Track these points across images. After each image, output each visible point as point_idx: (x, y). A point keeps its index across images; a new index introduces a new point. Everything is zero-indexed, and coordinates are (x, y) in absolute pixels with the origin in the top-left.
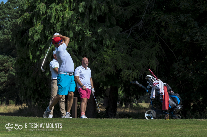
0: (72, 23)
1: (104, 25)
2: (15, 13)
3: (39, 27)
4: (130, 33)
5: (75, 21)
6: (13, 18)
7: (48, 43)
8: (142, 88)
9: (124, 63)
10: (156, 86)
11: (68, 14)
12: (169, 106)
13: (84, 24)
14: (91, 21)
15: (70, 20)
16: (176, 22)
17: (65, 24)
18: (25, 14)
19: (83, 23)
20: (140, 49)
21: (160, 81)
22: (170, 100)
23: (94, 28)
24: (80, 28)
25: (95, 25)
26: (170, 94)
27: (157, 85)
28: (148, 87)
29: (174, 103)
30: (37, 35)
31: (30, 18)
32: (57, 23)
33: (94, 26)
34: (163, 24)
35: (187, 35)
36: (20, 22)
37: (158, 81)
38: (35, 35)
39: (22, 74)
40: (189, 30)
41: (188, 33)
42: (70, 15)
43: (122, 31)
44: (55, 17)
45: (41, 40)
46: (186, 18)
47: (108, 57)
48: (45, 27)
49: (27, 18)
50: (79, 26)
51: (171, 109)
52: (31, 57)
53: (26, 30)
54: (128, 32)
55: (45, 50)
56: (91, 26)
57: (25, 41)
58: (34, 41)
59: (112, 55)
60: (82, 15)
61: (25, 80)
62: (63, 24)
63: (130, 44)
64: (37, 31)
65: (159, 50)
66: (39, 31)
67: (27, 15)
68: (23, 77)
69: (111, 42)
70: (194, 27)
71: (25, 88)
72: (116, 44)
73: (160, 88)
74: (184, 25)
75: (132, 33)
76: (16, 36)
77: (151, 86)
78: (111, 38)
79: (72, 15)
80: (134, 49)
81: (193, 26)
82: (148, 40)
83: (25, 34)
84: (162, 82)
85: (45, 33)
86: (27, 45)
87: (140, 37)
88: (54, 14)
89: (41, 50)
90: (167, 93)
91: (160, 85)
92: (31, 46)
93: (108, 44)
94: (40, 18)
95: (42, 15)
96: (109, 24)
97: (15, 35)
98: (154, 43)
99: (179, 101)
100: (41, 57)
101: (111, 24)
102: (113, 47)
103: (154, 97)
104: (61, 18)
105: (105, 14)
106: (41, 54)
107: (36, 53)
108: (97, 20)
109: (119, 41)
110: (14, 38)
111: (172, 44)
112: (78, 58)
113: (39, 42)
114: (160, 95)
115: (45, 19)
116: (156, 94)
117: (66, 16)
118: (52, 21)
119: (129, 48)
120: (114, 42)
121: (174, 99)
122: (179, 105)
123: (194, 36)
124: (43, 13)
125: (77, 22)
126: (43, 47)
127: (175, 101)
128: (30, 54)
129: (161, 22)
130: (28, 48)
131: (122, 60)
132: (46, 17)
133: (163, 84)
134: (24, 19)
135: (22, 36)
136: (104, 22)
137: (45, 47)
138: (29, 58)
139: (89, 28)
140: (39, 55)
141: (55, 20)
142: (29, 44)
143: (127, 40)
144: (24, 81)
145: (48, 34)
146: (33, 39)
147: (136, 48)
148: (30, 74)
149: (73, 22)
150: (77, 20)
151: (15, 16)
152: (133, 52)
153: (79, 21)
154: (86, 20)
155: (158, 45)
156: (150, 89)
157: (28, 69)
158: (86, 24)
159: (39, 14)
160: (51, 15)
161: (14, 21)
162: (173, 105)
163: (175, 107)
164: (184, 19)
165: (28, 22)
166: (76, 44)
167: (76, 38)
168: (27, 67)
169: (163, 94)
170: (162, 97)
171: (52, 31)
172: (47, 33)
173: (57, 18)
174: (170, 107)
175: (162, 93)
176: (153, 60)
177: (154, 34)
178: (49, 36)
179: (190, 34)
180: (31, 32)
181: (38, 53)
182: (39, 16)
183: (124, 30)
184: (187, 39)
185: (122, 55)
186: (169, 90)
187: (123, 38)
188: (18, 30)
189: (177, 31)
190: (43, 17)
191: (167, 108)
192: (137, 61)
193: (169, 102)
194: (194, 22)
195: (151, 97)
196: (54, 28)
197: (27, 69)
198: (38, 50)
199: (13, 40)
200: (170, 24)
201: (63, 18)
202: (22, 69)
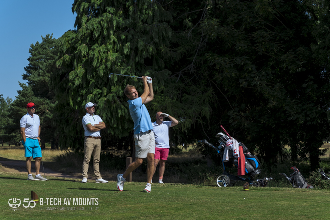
0: (116, 66)
1: (152, 68)
2: (51, 54)
3: (80, 70)
4: (180, 76)
5: (119, 64)
6: (49, 59)
7: (90, 87)
8: (212, 148)
9: (175, 111)
10: (230, 147)
11: (113, 56)
12: (245, 171)
13: (130, 67)
14: (138, 64)
15: (114, 63)
16: (232, 65)
17: (109, 67)
18: (65, 56)
19: (128, 66)
20: (190, 94)
21: (235, 141)
22: (247, 163)
23: (141, 71)
24: (125, 71)
25: (141, 68)
26: (247, 156)
27: (231, 145)
28: (220, 147)
29: (251, 167)
30: (79, 79)
31: (70, 60)
32: (100, 66)
33: (140, 70)
34: (218, 67)
35: (244, 80)
36: (59, 66)
37: (232, 140)
38: (76, 79)
39: (61, 121)
40: (246, 74)
41: (245, 77)
42: (114, 57)
43: (172, 75)
44: (98, 59)
45: (82, 85)
46: (243, 61)
47: (156, 104)
48: (86, 70)
49: (67, 60)
50: (124, 69)
51: (248, 174)
52: (72, 103)
53: (65, 73)
54: (177, 76)
55: (87, 96)
56: (137, 69)
57: (65, 85)
58: (75, 86)
59: (161, 102)
60: (128, 57)
61: (65, 128)
62: (107, 67)
63: (179, 89)
64: (78, 75)
65: (212, 96)
66: (81, 75)
67: (67, 57)
68: (63, 125)
69: (160, 87)
70: (252, 71)
71: (64, 136)
72: (165, 89)
73: (235, 148)
74: (240, 68)
75: (181, 76)
76: (55, 80)
77: (223, 146)
78: (159, 83)
79: (116, 57)
80: (185, 94)
81: (251, 69)
82: (200, 84)
83: (65, 78)
84: (237, 142)
85: (87, 77)
86: (67, 90)
87: (191, 81)
88: (96, 56)
89: (82, 96)
90: (243, 155)
91: (235, 145)
92: (71, 91)
93: (157, 90)
94: (82, 60)
95: (83, 57)
96: (157, 67)
97: (53, 79)
98: (206, 88)
99: (257, 165)
100: (82, 103)
101: (159, 67)
102: (162, 92)
103: (228, 159)
104: (104, 61)
105: (153, 56)
106: (83, 100)
107: (77, 99)
108: (144, 62)
109: (168, 86)
110: (53, 82)
111: (226, 89)
112: (123, 105)
113: (80, 86)
114: (235, 157)
115: (87, 61)
116: (229, 156)
117: (110, 58)
118: (95, 63)
119: (179, 94)
120: (163, 87)
121: (251, 162)
122: (258, 169)
123: (253, 81)
124: (84, 55)
125: (121, 65)
126: (84, 92)
127: (253, 164)
128: (71, 100)
129: (215, 65)
130: (68, 92)
131: (172, 107)
132: (88, 59)
133: (238, 144)
134: (64, 62)
135: (61, 80)
136: (152, 65)
137: (87, 92)
138: (69, 104)
139: (135, 71)
140: (80, 101)
141: (97, 63)
142: (69, 89)
143: (177, 85)
144: (63, 129)
145: (91, 78)
146: (74, 84)
147: (187, 93)
148: (70, 121)
149: (118, 65)
150: (122, 63)
151: (51, 56)
152: (183, 98)
153: (124, 64)
154: (132, 62)
155: (211, 90)
156: (223, 150)
157: (68, 116)
158: (132, 67)
159: (80, 56)
160: (93, 57)
161: (50, 61)
162: (251, 169)
163: (253, 172)
164: (242, 62)
165: (67, 65)
166: (121, 89)
167: (121, 82)
168: (67, 115)
169: (239, 156)
170: (238, 160)
171: (95, 75)
172: (89, 77)
173: (100, 60)
174: (247, 172)
175: (237, 155)
176: (206, 107)
177: (205, 78)
178: (91, 81)
179: (248, 79)
180: (71, 77)
181: (79, 99)
182: (81, 58)
183: (173, 73)
184: (244, 84)
185: (172, 101)
186: (245, 152)
187: (172, 82)
188: (57, 74)
189: (234, 75)
190: (85, 59)
191: (243, 174)
192: (188, 108)
193: (245, 166)
194: (252, 66)
195: (224, 160)
196: (96, 71)
197: (66, 116)
198: (79, 95)
199: (51, 84)
200: (226, 68)
201: (107, 60)
202: (61, 115)
